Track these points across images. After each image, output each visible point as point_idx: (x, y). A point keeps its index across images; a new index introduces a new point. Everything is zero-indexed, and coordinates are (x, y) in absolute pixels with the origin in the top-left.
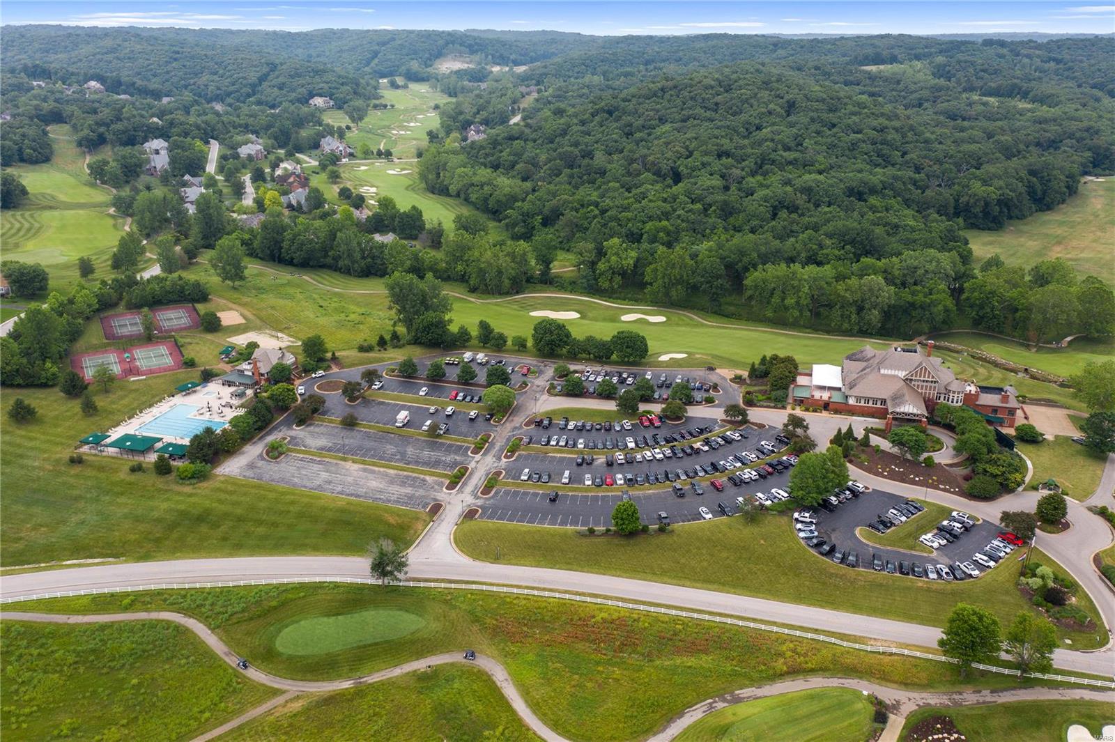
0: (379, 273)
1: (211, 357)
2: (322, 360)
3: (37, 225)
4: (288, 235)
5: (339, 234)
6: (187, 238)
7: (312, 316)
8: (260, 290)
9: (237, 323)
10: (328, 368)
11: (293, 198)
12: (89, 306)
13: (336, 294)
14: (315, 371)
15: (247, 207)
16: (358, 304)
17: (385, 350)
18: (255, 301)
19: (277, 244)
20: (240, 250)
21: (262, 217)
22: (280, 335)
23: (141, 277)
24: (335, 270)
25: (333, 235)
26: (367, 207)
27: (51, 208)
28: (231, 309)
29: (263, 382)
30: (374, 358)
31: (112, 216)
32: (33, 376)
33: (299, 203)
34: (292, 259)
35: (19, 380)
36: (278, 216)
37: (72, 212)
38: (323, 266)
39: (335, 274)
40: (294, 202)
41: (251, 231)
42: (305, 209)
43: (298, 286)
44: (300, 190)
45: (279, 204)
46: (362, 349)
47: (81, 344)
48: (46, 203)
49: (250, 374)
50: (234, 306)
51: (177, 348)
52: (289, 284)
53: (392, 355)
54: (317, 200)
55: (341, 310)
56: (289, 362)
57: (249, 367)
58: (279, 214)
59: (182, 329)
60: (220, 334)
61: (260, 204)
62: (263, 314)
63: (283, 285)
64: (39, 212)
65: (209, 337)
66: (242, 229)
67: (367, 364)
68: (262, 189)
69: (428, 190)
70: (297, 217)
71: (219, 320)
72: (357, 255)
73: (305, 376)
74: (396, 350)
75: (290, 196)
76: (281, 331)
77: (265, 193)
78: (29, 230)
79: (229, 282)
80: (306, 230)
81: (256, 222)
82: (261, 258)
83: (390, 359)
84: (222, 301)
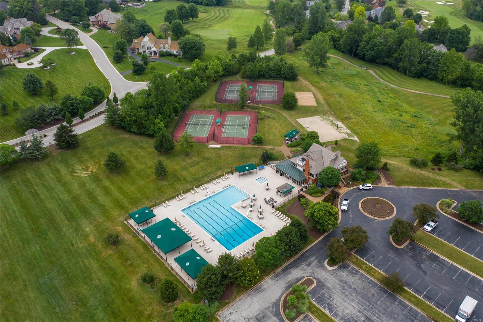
0: (429, 77)
1: (278, 135)
2: (371, 169)
3: (227, 15)
4: (365, 37)
5: (406, 41)
6: (300, 32)
7: (370, 109)
8: (336, 77)
9: (309, 104)
10: (377, 180)
11: (373, 13)
12: (216, 72)
13: (393, 90)
14: (364, 181)
15: (343, 16)
16: (410, 103)
17: (440, 169)
18: (329, 86)
19: (356, 43)
20: (328, 43)
21: (350, 23)
22: (340, 124)
23: (259, 56)
24: (394, 69)
25: (400, 42)
26: (422, 24)
27: (239, 7)
28: (309, 90)
29: (311, 182)
30: (428, 178)
31: (267, 15)
32: (145, 128)
33: (376, 17)
34: (364, 55)
35: (134, 129)
36: (361, 23)
37: (248, 11)
38: (385, 64)
39: (394, 72)
40: (373, 16)
41: (341, 32)
42: (379, 21)
43: (364, 78)
44: (379, 8)
45: (364, 15)
46: (415, 163)
47: (198, 103)
48: (237, 5)
49: (301, 169)
50: (312, 88)
51: (257, 120)
52: (357, 75)
53: (446, 179)
54: (389, 15)
55: (395, 108)
56: (340, 166)
57: (301, 163)
58: (362, 22)
59: (268, 103)
60: (293, 113)
61: (351, 15)
62: (332, 100)
63: (352, 75)
64: (232, 9)
65: (285, 114)
66: (335, 30)
67: (418, 184)
68: (355, 5)
69: (467, 16)
70: (373, 25)
71: (295, 100)
72: (416, 60)
73: (353, 185)
74: (452, 173)
75: (372, 11)
76: (342, 120)
77: (356, 8)
78: (222, 18)
79: (314, 68)
80: (379, 35)
81: (345, 26)
82: (342, 52)
83: (444, 184)
84: (305, 82)
